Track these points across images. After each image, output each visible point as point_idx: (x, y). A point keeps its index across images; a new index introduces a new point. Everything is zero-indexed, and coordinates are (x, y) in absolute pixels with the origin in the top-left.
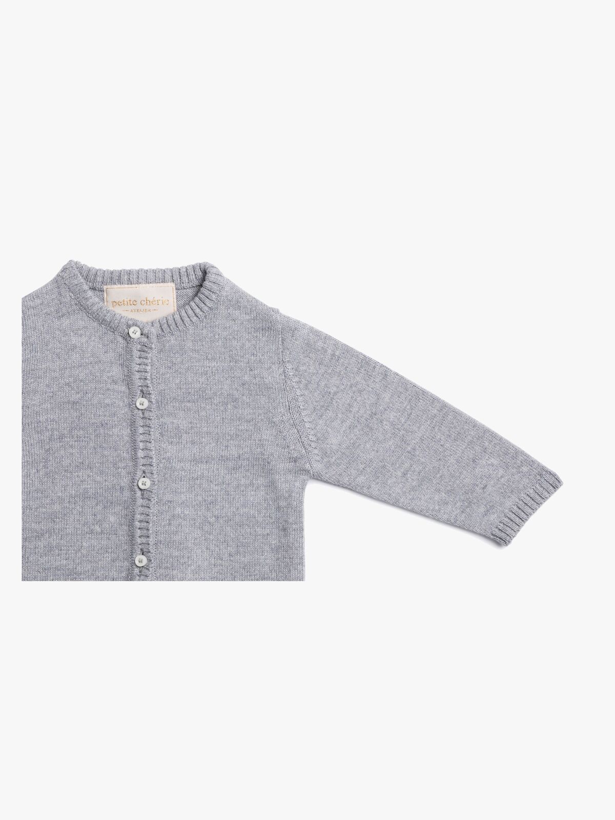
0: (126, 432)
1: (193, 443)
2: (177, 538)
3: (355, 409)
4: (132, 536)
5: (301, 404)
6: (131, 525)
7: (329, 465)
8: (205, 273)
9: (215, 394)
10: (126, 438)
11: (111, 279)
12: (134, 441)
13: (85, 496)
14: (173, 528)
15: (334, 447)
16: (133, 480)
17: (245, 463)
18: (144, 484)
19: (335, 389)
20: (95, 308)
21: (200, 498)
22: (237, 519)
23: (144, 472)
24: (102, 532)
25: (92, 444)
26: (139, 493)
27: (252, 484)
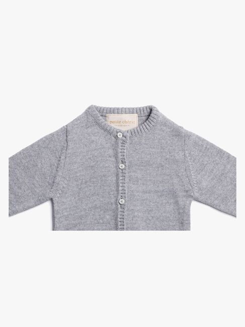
1: (143, 184)
6: (116, 219)
8: (151, 110)
9: (154, 163)
11: (110, 111)
13: (96, 207)
16: (117, 200)
19: (206, 162)
20: (103, 124)
22: (161, 218)
25: (99, 185)
27: (168, 202)
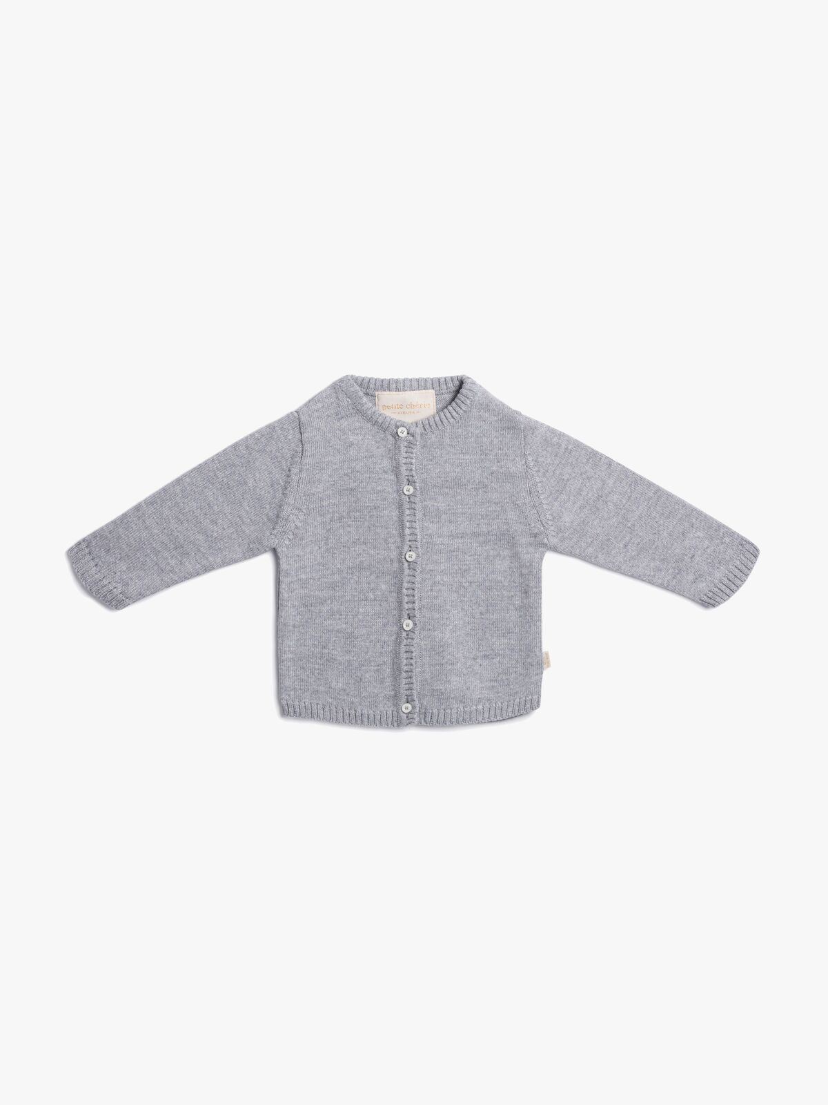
0: (395, 513)
2: (438, 602)
3: (584, 493)
4: (400, 602)
5: (540, 489)
7: (563, 539)
10: (395, 519)
12: (401, 522)
14: (434, 594)
15: (567, 525)
17: (494, 538)
18: (410, 557)
21: (456, 567)
23: (410, 547)
24: (375, 599)
26: (406, 565)
